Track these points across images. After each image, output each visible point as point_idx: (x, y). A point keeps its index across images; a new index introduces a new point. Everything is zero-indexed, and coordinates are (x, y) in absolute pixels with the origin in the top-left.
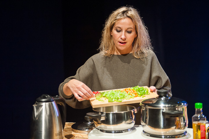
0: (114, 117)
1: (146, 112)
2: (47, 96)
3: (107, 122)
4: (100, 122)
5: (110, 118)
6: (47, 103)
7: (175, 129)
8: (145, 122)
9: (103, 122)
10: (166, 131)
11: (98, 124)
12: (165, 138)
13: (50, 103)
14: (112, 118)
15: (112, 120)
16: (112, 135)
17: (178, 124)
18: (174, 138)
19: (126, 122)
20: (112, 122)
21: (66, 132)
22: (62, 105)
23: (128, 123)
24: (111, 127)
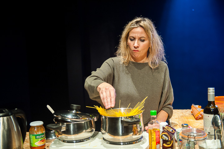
0: (75, 127)
1: (105, 120)
2: (5, 110)
3: (67, 132)
4: (60, 133)
5: (70, 128)
6: (5, 118)
7: (133, 135)
8: (105, 130)
9: (64, 132)
10: (124, 138)
11: (59, 134)
12: (123, 144)
13: (8, 117)
14: (73, 128)
15: (73, 130)
16: (74, 145)
17: (136, 131)
18: (132, 144)
19: (87, 131)
20: (73, 132)
21: (27, 143)
22: (22, 118)
23: (88, 132)
24: (72, 137)
